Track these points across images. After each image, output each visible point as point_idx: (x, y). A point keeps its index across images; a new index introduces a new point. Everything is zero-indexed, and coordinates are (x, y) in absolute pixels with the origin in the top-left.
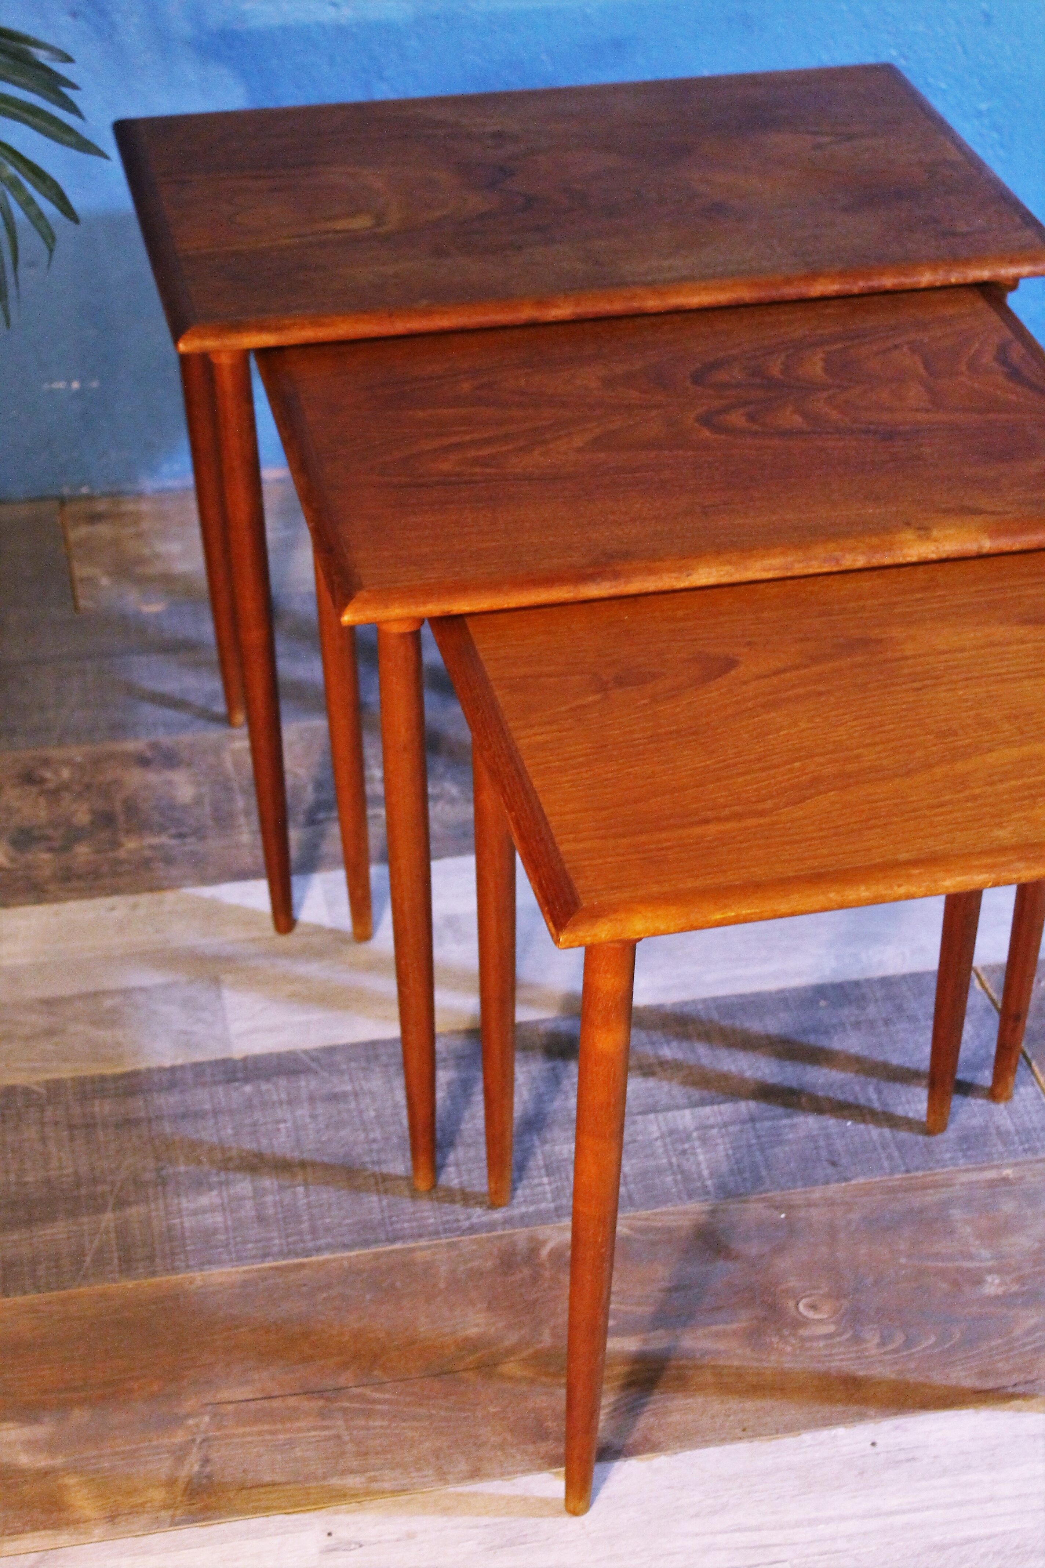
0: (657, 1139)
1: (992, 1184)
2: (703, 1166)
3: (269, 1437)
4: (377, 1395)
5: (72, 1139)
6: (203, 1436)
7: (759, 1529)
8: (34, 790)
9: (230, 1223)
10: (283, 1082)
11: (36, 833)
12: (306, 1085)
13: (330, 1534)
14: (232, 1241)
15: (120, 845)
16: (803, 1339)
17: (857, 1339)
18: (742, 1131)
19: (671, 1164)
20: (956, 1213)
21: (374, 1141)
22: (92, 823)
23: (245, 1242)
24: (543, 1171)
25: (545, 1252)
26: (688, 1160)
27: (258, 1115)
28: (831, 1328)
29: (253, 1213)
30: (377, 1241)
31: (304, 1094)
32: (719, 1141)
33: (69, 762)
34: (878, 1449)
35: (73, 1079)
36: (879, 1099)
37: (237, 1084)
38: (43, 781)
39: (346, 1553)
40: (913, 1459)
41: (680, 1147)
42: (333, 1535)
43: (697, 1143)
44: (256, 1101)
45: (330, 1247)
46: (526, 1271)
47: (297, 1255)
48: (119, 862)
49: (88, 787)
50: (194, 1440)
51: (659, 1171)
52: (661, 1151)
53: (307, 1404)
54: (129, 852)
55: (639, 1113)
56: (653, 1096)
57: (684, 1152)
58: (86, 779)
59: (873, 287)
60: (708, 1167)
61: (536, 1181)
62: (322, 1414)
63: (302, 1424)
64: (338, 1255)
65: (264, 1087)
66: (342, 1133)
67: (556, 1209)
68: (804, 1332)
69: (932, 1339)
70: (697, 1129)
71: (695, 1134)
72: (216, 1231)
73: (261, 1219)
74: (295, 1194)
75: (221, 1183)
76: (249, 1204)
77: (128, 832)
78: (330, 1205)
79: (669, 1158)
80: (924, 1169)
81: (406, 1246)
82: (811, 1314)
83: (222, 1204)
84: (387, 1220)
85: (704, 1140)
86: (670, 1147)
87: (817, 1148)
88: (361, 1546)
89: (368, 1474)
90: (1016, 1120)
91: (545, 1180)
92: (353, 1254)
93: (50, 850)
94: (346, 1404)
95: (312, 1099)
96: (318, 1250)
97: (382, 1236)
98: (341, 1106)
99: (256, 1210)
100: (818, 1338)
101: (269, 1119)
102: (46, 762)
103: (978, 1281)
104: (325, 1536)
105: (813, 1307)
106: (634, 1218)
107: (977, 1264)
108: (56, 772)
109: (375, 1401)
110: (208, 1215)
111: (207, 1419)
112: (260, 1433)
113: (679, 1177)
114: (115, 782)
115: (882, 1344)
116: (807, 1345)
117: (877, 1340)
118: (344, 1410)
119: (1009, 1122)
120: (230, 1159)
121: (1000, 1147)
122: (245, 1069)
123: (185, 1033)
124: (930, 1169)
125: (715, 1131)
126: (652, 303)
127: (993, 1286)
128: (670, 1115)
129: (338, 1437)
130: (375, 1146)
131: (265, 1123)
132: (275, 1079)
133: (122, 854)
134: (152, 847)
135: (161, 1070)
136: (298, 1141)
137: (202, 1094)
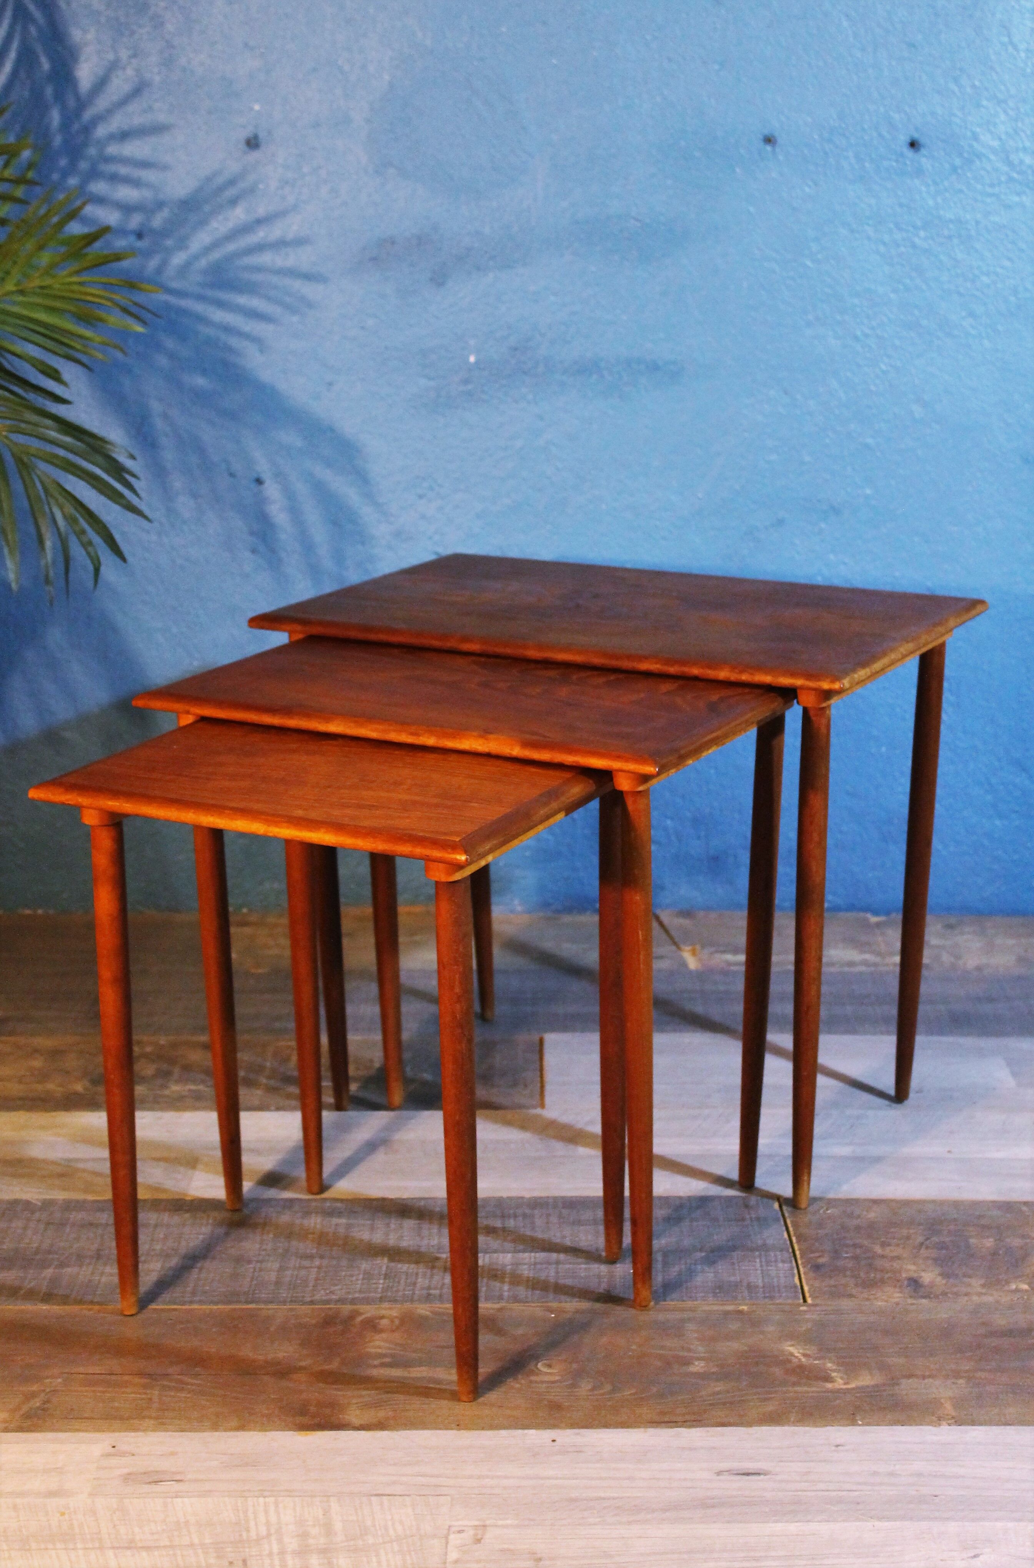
1: (727, 1313)
3: (99, 1394)
4: (190, 1380)
5: (46, 1229)
6: (52, 1389)
7: (438, 1476)
13: (114, 1447)
15: (167, 1088)
16: (531, 1382)
17: (573, 1386)
20: (690, 1326)
24: (382, 1277)
25: (359, 1319)
28: (557, 1378)
30: (238, 1302)
32: (526, 1272)
33: (154, 1043)
34: (554, 1444)
35: (64, 1200)
37: (180, 1212)
39: (120, 1458)
40: (581, 1452)
41: (493, 1272)
42: (116, 1448)
44: (188, 1223)
45: (201, 1302)
46: (340, 1327)
47: (175, 1303)
48: (162, 1096)
49: (161, 1057)
50: (44, 1391)
53: (137, 1380)
54: (172, 1092)
57: (495, 1276)
58: (161, 1053)
61: (374, 1281)
62: (145, 1386)
63: (128, 1390)
64: (204, 1307)
65: (200, 1215)
66: (243, 1244)
67: (381, 1298)
68: (533, 1378)
69: (633, 1391)
70: (512, 1264)
71: (509, 1267)
73: (159, 1283)
74: (191, 1272)
76: (154, 1274)
77: (176, 1081)
78: (213, 1280)
80: (678, 1301)
81: (257, 1306)
82: (545, 1370)
84: (251, 1292)
85: (514, 1269)
86: (486, 1272)
88: (133, 1455)
89: (160, 1421)
90: (766, 1280)
91: (381, 1281)
92: (215, 1307)
94: (165, 1383)
95: (231, 1224)
96: (191, 1302)
97: (243, 1300)
98: (251, 1230)
99: (158, 1278)
100: (542, 1382)
101: (194, 1232)
103: (687, 1362)
104: (110, 1447)
105: (550, 1366)
106: (440, 1308)
107: (691, 1354)
108: (142, 1048)
109: (187, 1384)
111: (60, 1380)
112: (94, 1391)
114: (182, 1056)
115: (593, 1389)
116: (534, 1385)
117: (590, 1387)
118: (164, 1386)
119: (760, 1281)
120: (153, 1250)
121: (746, 1293)
122: (191, 1205)
124: (684, 1301)
125: (526, 1267)
127: (698, 1367)
128: (495, 1255)
129: (150, 1399)
133: (167, 1092)
134: (190, 1090)
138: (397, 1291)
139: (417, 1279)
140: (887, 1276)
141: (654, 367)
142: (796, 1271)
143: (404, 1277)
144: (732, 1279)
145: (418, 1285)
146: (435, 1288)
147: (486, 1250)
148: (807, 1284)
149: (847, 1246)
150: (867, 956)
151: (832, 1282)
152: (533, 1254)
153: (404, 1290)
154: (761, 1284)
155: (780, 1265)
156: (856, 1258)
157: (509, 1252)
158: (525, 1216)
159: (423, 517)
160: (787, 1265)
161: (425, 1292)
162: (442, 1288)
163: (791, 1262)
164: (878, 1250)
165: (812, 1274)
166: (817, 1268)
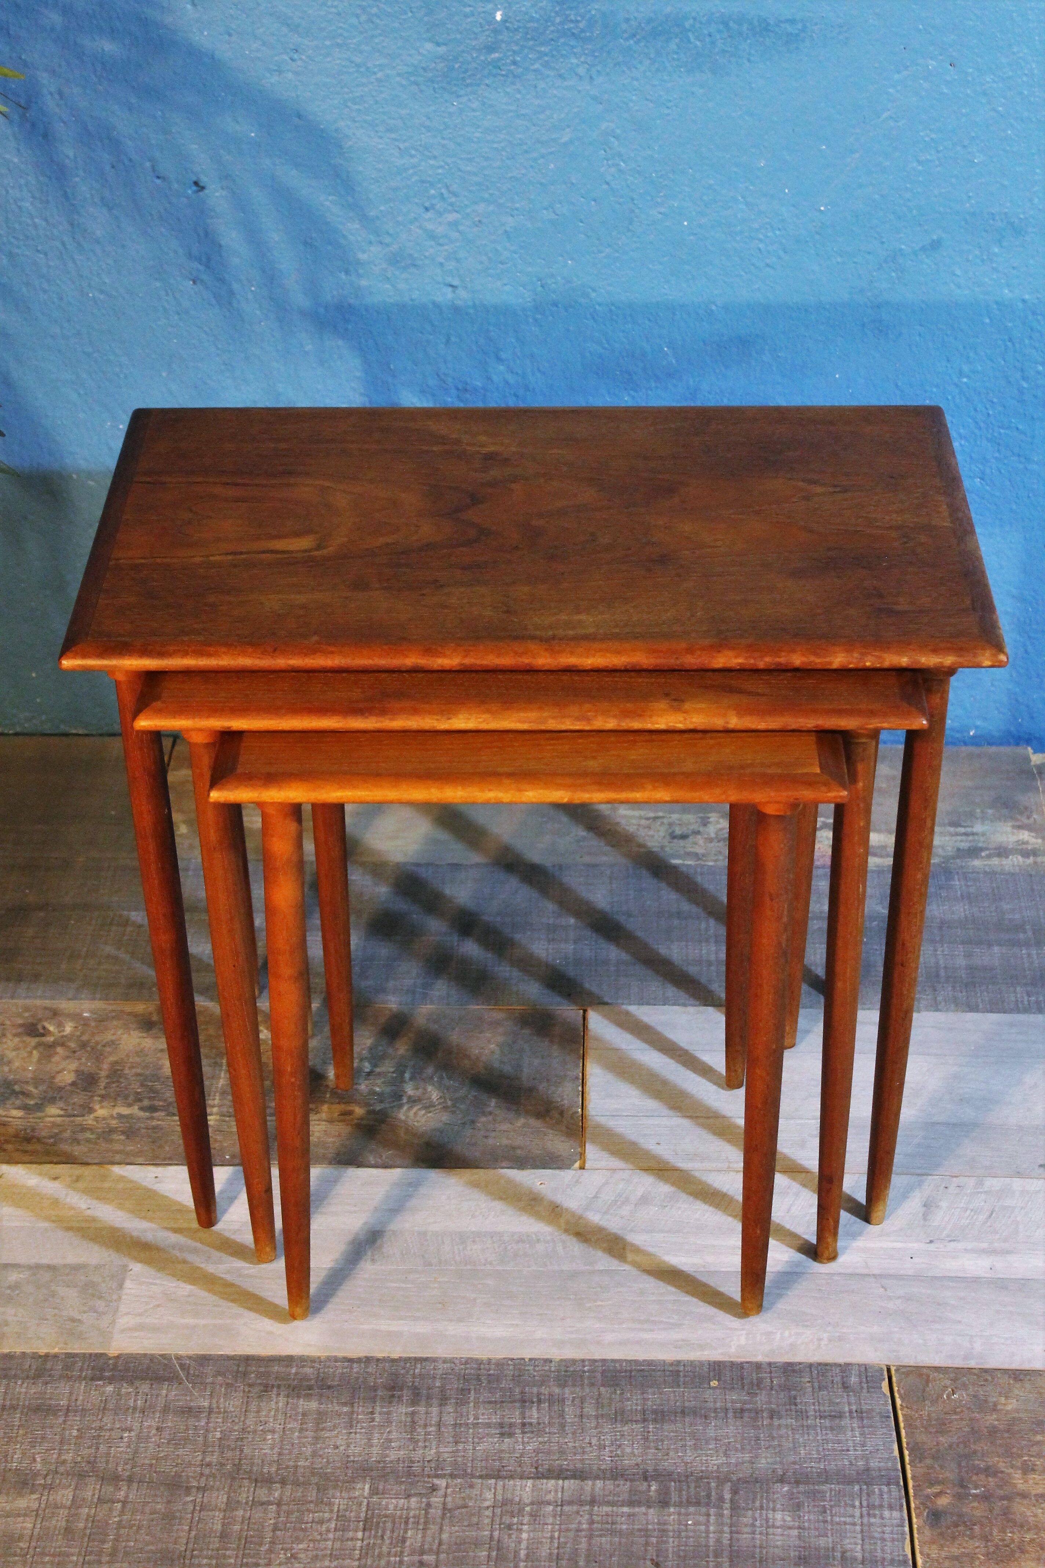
0: (488, 1508)
2: (524, 1545)
8: (33, 1041)
9: (37, 1531)
10: (145, 1387)
11: (17, 1088)
12: (168, 1393)
14: (31, 1551)
15: (91, 1110)
18: (578, 1513)
19: (491, 1537)
21: (209, 1465)
22: (73, 1084)
23: (43, 1554)
26: (510, 1536)
27: (108, 1420)
29: (64, 1524)
31: (161, 1402)
32: (550, 1520)
33: (76, 1017)
36: (732, 1500)
37: (100, 1383)
38: (45, 1033)
41: (507, 1520)
43: (526, 1519)
44: (111, 1406)
48: (83, 1129)
49: (84, 1045)
51: (477, 1543)
52: (487, 1521)
54: (96, 1119)
55: (481, 1477)
56: (501, 1459)
57: (509, 1527)
58: (85, 1038)
59: (780, 664)
60: (527, 1548)
61: (351, 1534)
65: (126, 1389)
66: (181, 1452)
70: (532, 1503)
71: (528, 1509)
72: (20, 1538)
73: (68, 1531)
74: (111, 1510)
75: (44, 1486)
76: (63, 1513)
77: (103, 1097)
78: (139, 1528)
79: (492, 1531)
83: (37, 1510)
85: (534, 1515)
86: (497, 1519)
87: (647, 1544)
90: (867, 1547)
91: (360, 1535)
93: (25, 1108)
95: (166, 1410)
98: (192, 1422)
99: (67, 1521)
101: (117, 1425)
102: (55, 1014)
108: (60, 1025)
110: (21, 1519)
113: (494, 1554)
114: (112, 1043)
119: (859, 1548)
120: (64, 1462)
122: (115, 1368)
123: (73, 1320)
125: (549, 1509)
126: (543, 660)
128: (511, 1483)
130: (207, 1471)
131: (111, 1430)
132: (137, 1383)
133: (89, 1120)
134: (120, 1116)
135: (35, 1356)
136: (136, 1452)
137: (64, 1388)
138: (380, 1556)
139: (406, 1531)
140: (1028, 1537)
141: (763, 28)
142: (907, 1529)
143: (389, 1525)
144: (822, 1542)
145: (408, 1543)
146: (430, 1551)
147: (499, 1471)
148: (921, 1553)
149: (978, 1471)
150: (1025, 835)
151: (955, 1551)
152: (560, 1482)
153: (389, 1553)
154: (859, 1556)
155: (886, 1514)
156: (986, 1497)
157: (529, 1478)
158: (551, 1400)
159: (432, 236)
160: (896, 1514)
161: (416, 1558)
162: (438, 1553)
163: (901, 1509)
164: (1019, 1481)
165: (927, 1532)
166: (935, 1516)
